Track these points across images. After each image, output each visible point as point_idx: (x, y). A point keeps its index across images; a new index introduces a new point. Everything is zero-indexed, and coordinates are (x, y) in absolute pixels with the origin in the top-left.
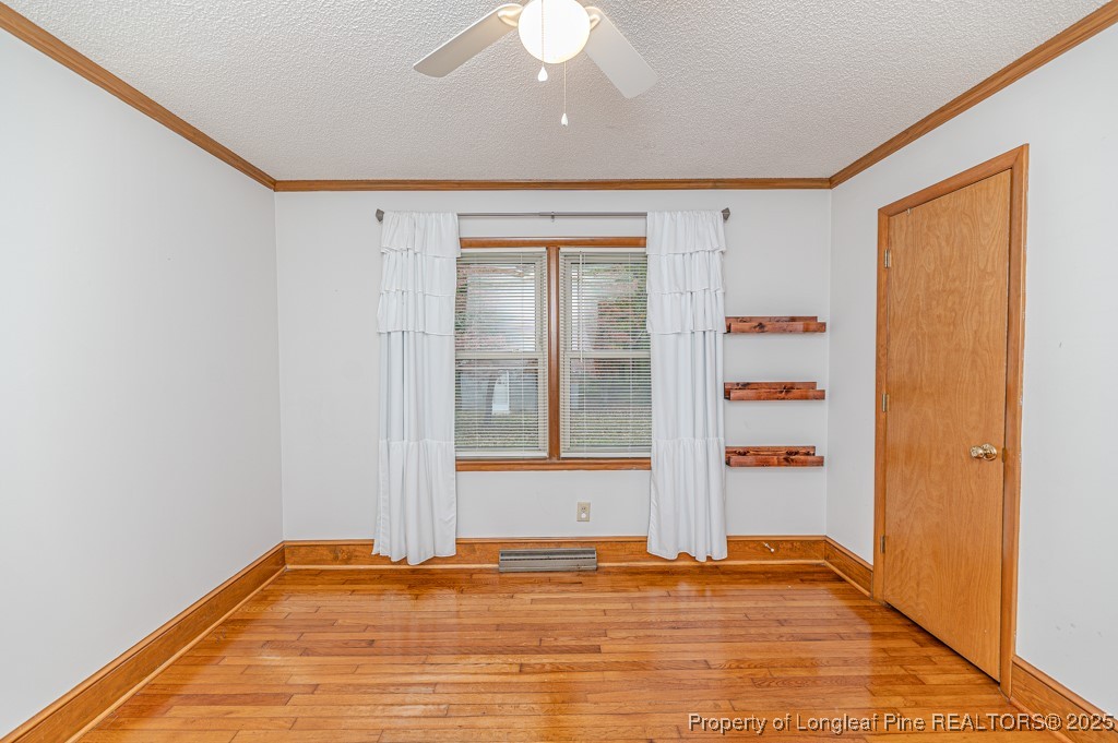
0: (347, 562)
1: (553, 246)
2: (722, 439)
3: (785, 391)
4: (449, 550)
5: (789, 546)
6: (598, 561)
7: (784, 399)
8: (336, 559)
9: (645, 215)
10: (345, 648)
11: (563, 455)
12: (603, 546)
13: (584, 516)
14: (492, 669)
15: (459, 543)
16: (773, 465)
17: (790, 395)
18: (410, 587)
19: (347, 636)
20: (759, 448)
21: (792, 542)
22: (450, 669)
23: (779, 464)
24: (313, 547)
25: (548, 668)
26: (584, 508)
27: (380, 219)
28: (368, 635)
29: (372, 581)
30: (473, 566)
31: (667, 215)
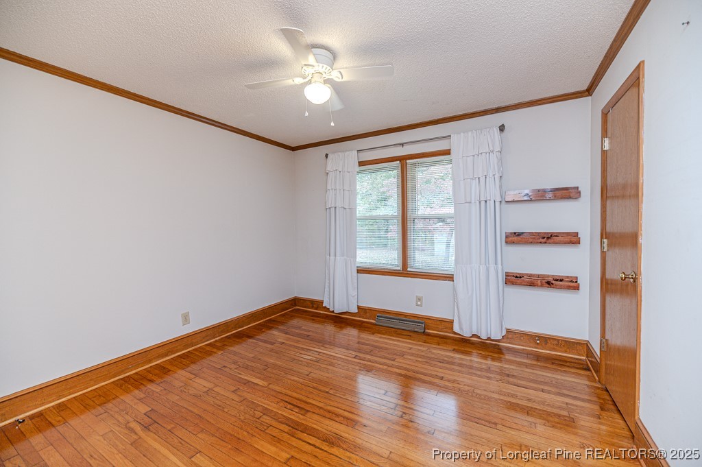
0: (316, 309)
1: (402, 159)
2: (500, 266)
3: (548, 238)
4: (355, 310)
5: (556, 342)
6: (425, 329)
7: (545, 243)
8: (312, 307)
9: (450, 136)
10: (299, 335)
11: (408, 269)
12: (429, 321)
13: (419, 303)
14: (344, 354)
15: (359, 308)
16: (537, 285)
17: (550, 241)
18: (335, 322)
19: (302, 332)
20: (531, 274)
21: (558, 340)
22: (329, 350)
23: (542, 286)
24: (305, 300)
25: (367, 359)
26: (419, 299)
27: (327, 157)
28: (308, 334)
29: (323, 318)
30: (366, 320)
31: (462, 134)
